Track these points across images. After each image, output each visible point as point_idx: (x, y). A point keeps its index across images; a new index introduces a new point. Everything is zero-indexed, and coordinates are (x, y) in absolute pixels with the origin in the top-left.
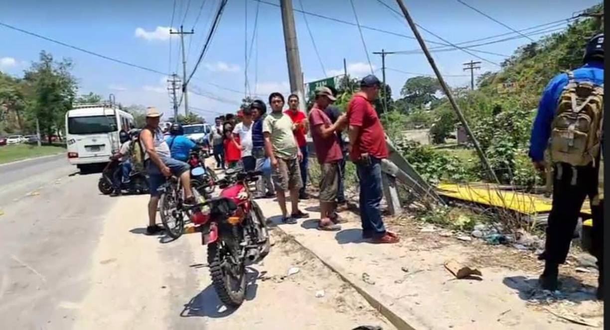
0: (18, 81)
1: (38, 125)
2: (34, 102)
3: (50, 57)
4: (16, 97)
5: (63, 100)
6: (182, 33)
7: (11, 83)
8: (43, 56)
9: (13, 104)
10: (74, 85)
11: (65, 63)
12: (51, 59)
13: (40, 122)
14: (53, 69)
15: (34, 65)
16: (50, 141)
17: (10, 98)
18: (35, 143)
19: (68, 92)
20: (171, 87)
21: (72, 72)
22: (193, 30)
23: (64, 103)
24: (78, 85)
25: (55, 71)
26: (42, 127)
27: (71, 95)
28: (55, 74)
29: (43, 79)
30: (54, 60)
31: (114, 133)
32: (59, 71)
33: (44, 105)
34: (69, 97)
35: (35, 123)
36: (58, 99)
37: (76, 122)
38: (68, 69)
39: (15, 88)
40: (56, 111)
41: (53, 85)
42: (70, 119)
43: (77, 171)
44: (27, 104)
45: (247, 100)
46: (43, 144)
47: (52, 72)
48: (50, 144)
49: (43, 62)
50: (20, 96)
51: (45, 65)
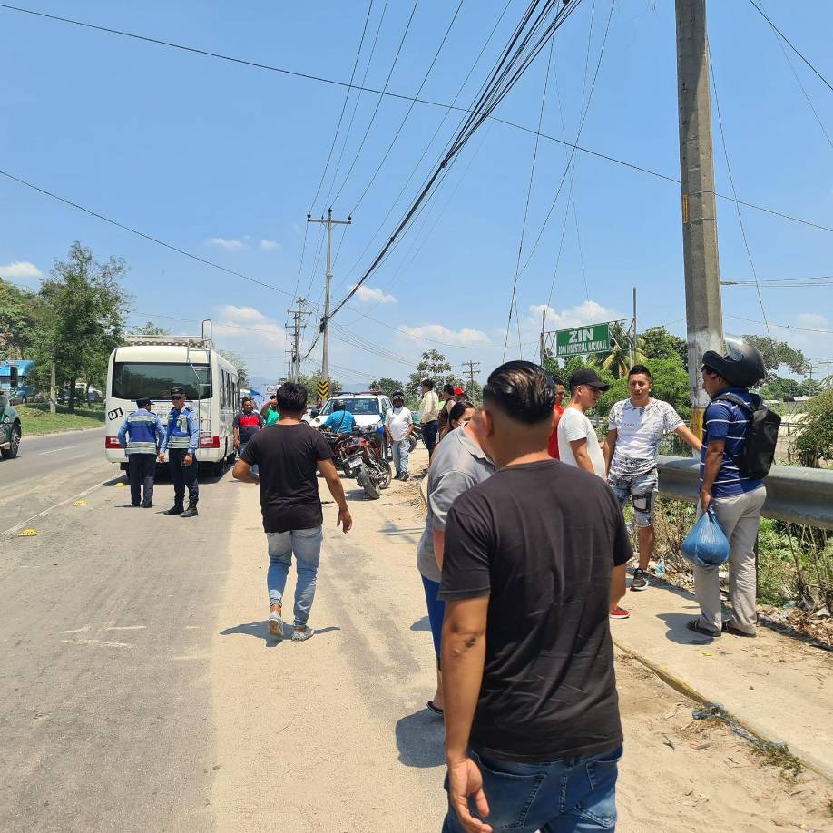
0: (29, 297)
1: (53, 375)
2: (52, 333)
3: (87, 255)
4: (21, 323)
5: (102, 331)
6: (329, 221)
7: (16, 299)
8: (77, 252)
9: (16, 336)
10: (122, 307)
11: (111, 266)
12: (90, 258)
13: (57, 370)
14: (90, 275)
15: (59, 266)
16: (73, 404)
17: (12, 323)
18: (46, 408)
19: (111, 317)
20: (292, 322)
21: (123, 284)
22: (350, 218)
23: (103, 336)
24: (130, 309)
25: (93, 280)
26: (61, 378)
27: (117, 325)
28: (93, 285)
29: (70, 293)
30: (93, 259)
31: (204, 402)
32: (101, 280)
33: (67, 340)
34: (113, 328)
35: (49, 371)
36: (93, 329)
37: (128, 373)
38: (117, 278)
39: (22, 307)
40: (88, 352)
41: (88, 304)
42: (118, 366)
43: (119, 476)
44: (39, 335)
45: (431, 356)
46: (59, 410)
47: (89, 281)
48: (70, 410)
49: (76, 262)
50: (30, 323)
51: (77, 268)
